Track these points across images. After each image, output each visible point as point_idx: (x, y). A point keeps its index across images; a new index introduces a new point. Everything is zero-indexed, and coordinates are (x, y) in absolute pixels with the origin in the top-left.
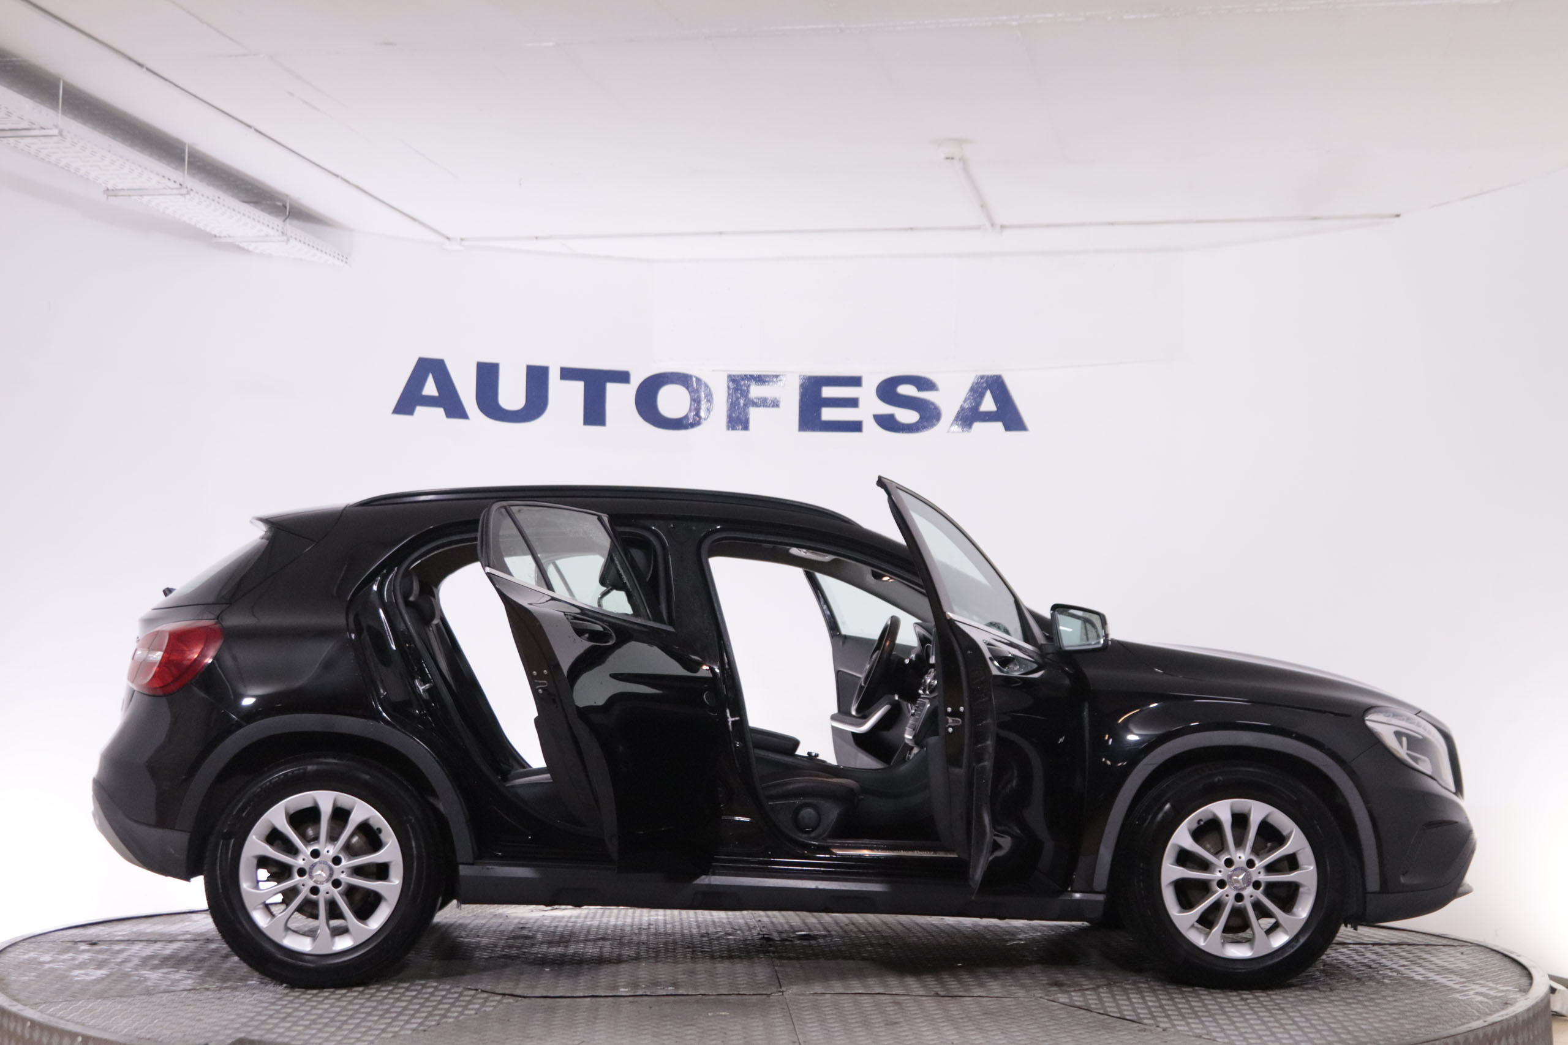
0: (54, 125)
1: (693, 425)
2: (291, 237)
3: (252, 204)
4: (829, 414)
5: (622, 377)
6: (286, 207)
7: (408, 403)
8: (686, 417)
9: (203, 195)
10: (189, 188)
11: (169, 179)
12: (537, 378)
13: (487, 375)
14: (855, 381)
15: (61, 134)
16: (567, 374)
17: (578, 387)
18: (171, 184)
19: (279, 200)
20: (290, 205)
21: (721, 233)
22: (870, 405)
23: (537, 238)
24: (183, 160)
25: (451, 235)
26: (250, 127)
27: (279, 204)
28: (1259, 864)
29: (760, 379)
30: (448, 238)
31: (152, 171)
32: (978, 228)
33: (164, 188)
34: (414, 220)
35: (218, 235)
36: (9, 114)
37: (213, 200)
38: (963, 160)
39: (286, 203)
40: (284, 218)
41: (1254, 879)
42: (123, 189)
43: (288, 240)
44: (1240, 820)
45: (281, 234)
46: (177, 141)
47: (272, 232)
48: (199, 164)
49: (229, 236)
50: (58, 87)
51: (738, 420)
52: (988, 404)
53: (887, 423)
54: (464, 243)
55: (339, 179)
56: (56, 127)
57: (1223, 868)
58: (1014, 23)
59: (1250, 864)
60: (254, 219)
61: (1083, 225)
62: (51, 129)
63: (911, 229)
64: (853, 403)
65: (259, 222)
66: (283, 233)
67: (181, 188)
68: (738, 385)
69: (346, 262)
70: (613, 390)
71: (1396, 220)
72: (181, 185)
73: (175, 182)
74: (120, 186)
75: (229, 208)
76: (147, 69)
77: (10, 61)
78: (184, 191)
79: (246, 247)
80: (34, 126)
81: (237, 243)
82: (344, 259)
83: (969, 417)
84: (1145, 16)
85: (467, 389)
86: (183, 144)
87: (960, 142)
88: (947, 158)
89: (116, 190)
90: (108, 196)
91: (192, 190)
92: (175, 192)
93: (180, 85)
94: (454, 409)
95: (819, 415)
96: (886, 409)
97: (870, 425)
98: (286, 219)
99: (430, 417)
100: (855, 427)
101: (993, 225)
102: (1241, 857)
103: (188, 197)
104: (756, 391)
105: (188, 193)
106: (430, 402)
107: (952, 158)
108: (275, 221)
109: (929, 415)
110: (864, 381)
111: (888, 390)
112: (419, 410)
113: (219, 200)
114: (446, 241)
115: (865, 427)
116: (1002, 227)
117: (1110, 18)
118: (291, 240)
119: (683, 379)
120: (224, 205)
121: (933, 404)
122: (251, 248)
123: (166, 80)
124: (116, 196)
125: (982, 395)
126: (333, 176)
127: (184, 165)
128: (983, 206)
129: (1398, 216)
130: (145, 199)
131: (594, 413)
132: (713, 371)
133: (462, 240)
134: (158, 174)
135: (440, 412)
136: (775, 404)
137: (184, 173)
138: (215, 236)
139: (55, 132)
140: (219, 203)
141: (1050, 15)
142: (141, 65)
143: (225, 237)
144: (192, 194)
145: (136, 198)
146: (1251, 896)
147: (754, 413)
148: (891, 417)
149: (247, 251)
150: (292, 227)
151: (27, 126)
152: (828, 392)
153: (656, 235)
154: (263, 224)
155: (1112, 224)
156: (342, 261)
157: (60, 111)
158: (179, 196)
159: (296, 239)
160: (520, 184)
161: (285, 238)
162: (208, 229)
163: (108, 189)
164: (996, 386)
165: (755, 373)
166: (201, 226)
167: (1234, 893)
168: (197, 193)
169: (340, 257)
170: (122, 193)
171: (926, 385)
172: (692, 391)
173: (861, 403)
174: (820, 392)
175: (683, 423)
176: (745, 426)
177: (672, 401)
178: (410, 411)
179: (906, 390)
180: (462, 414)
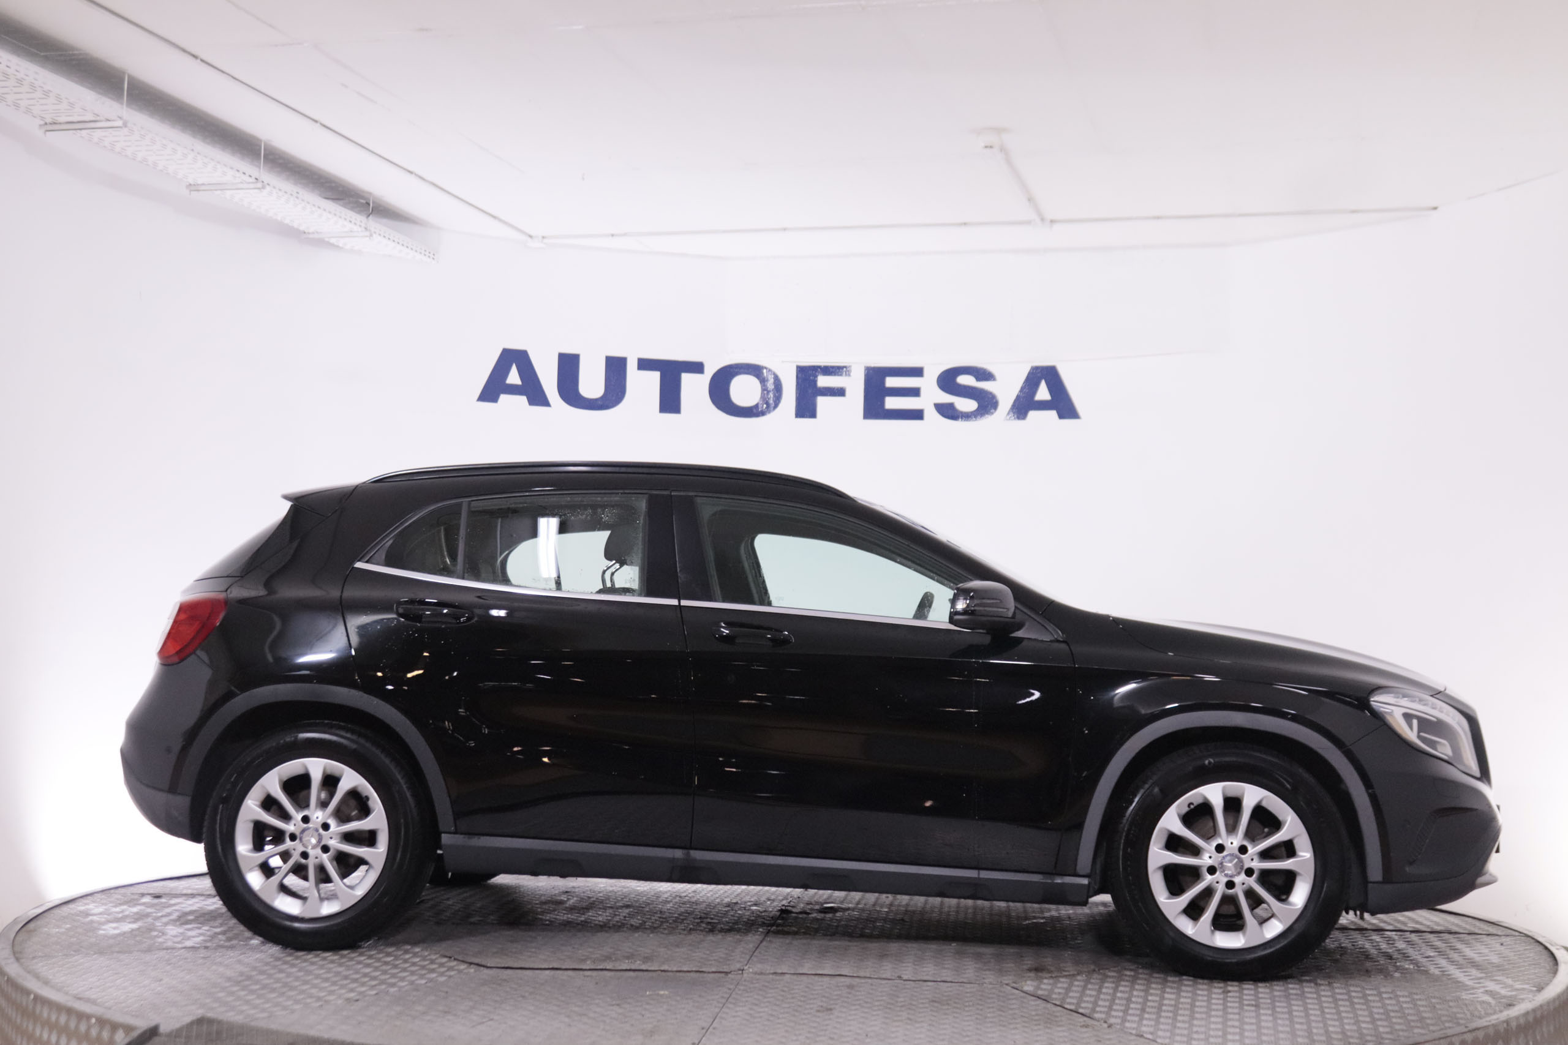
0: (119, 117)
1: (763, 413)
2: (375, 233)
3: (333, 200)
4: (892, 403)
5: (697, 368)
6: (369, 204)
7: (492, 391)
8: (757, 406)
9: (280, 190)
10: (266, 182)
11: (244, 173)
12: (616, 368)
13: (569, 365)
14: (917, 372)
15: (125, 125)
16: (645, 364)
17: (655, 377)
18: (247, 178)
19: (363, 197)
20: (373, 202)
21: (785, 229)
22: (931, 394)
23: (613, 235)
24: (260, 154)
25: (531, 233)
26: (316, 121)
27: (363, 201)
28: (1253, 850)
29: (828, 371)
30: (531, 237)
31: (225, 165)
32: (1029, 223)
33: (242, 183)
34: (495, 217)
35: (306, 231)
36: (71, 105)
37: (292, 195)
38: (1004, 150)
39: (370, 200)
40: (367, 215)
41: (1246, 866)
42: (203, 184)
43: (371, 235)
44: (1233, 805)
45: (364, 229)
46: (253, 137)
47: (356, 228)
48: (281, 161)
49: (317, 233)
50: (122, 81)
51: (806, 409)
52: (1043, 393)
53: (947, 411)
54: (545, 241)
55: (413, 175)
57: (1215, 854)
59: (1243, 850)
60: (337, 215)
61: (1134, 218)
62: (116, 120)
63: (965, 224)
64: (915, 392)
65: (340, 217)
66: (366, 228)
67: (256, 182)
68: (807, 376)
69: (433, 259)
70: (687, 379)
71: (1434, 212)
72: (256, 179)
73: (250, 176)
74: (200, 182)
75: (309, 202)
76: (202, 60)
77: (74, 55)
78: (259, 185)
79: (336, 243)
80: (98, 118)
81: (327, 239)
82: (432, 256)
83: (1023, 406)
85: (549, 378)
86: (261, 141)
87: (1000, 134)
88: (986, 147)
89: (198, 185)
90: (191, 191)
91: (268, 184)
92: (252, 186)
93: (238, 78)
94: (535, 395)
95: (883, 403)
96: (946, 398)
97: (931, 413)
98: (369, 216)
99: (513, 404)
100: (917, 415)
101: (1043, 220)
102: (1233, 842)
103: (265, 191)
104: (823, 381)
105: (263, 187)
106: (513, 390)
107: (990, 147)
108: (360, 218)
109: (987, 403)
110: (925, 372)
111: (948, 380)
112: (504, 398)
113: (297, 195)
114: (529, 239)
115: (926, 415)
116: (1052, 221)
118: (374, 235)
119: (755, 370)
120: (303, 200)
121: (991, 393)
122: (340, 244)
123: (223, 72)
124: (198, 190)
125: (1036, 386)
126: (409, 173)
127: (261, 159)
128: (1031, 199)
129: (1436, 208)
130: (228, 193)
131: (670, 401)
132: (783, 362)
133: (543, 237)
134: (232, 168)
135: (523, 399)
136: (840, 392)
137: (260, 168)
138: (305, 233)
140: (297, 198)
142: (195, 57)
143: (313, 233)
144: (268, 188)
145: (219, 192)
146: (1243, 884)
147: (822, 402)
148: (951, 406)
149: (338, 246)
150: (374, 223)
151: (94, 119)
152: (891, 382)
153: (724, 232)
154: (346, 220)
155: (1158, 218)
156: (429, 257)
157: (125, 105)
158: (256, 191)
159: (379, 235)
161: (368, 233)
162: (295, 225)
163: (190, 185)
164: (1049, 375)
165: (822, 364)
166: (287, 221)
167: (1225, 880)
168: (275, 187)
169: (427, 253)
170: (203, 188)
171: (983, 375)
172: (763, 381)
173: (922, 392)
174: (883, 382)
175: (755, 411)
176: (813, 415)
177: (745, 391)
178: (495, 399)
179: (965, 380)
180: (543, 401)
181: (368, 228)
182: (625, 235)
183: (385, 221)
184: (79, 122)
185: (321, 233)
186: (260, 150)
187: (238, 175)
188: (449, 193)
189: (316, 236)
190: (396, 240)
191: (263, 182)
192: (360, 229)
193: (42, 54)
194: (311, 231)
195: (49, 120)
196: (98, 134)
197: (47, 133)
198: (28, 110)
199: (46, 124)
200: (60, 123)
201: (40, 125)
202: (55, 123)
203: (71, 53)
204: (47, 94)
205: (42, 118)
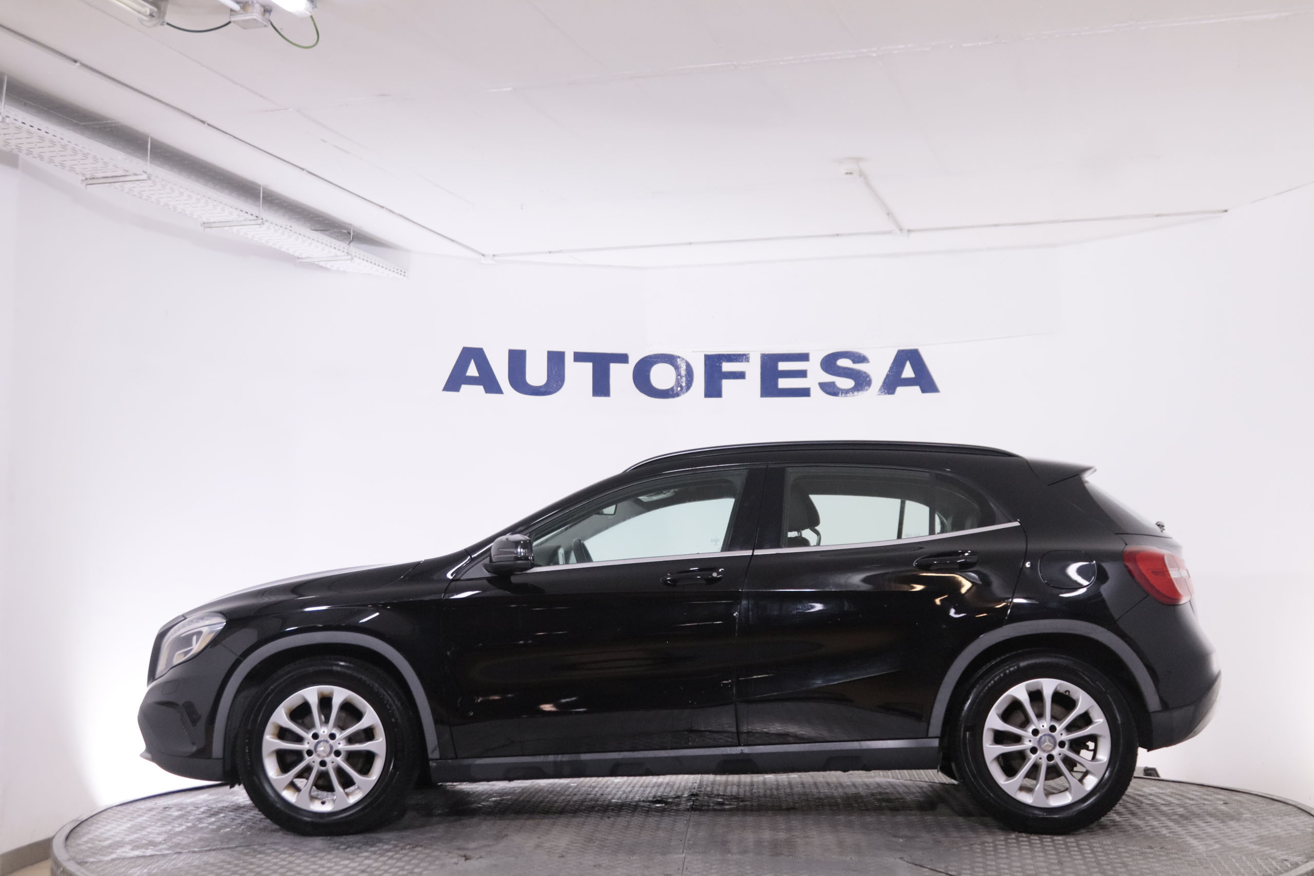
0: (144, 171)
1: (677, 395)
2: (355, 256)
3: (320, 232)
4: (783, 383)
5: (622, 358)
6: (350, 234)
7: (455, 382)
8: (672, 389)
9: (276, 225)
10: (264, 220)
11: (247, 213)
12: (556, 360)
13: (517, 359)
14: (804, 357)
15: (149, 178)
16: (580, 357)
17: (588, 367)
18: (249, 217)
19: (346, 229)
20: (354, 232)
21: (690, 244)
22: (816, 375)
23: (550, 252)
24: (260, 197)
25: (484, 253)
26: (303, 169)
27: (345, 231)
29: (731, 358)
30: (482, 255)
31: (231, 207)
32: (890, 232)
33: (245, 220)
34: (453, 241)
35: (300, 257)
37: (286, 228)
38: (862, 174)
39: (350, 230)
40: (348, 243)
42: (214, 222)
43: (352, 259)
45: (346, 254)
46: (253, 183)
47: (339, 253)
48: (273, 200)
49: (309, 257)
50: (147, 142)
51: (713, 390)
52: (908, 372)
53: (830, 389)
54: (496, 258)
55: (385, 210)
56: (145, 172)
58: (874, 55)
60: (322, 243)
61: (972, 227)
62: (142, 175)
63: (837, 235)
64: (802, 374)
66: (348, 253)
67: (257, 219)
68: (713, 363)
69: (404, 276)
70: (614, 368)
71: (1225, 213)
72: (257, 217)
73: (252, 215)
74: (212, 221)
75: (300, 234)
76: (208, 125)
77: (107, 124)
78: (259, 222)
79: (324, 266)
80: (127, 174)
81: (317, 263)
82: (403, 273)
83: (892, 383)
84: (980, 44)
85: (501, 370)
86: (260, 186)
87: (858, 160)
88: (847, 173)
89: (210, 223)
90: (205, 228)
91: (267, 221)
92: (253, 222)
93: (238, 137)
94: (492, 386)
95: (776, 384)
96: (828, 378)
97: (816, 391)
98: (350, 242)
99: (472, 393)
100: (805, 392)
101: (901, 230)
103: (264, 226)
104: (727, 367)
105: (263, 223)
106: (472, 381)
107: (851, 173)
108: (342, 245)
109: (862, 381)
110: (811, 357)
111: (829, 363)
112: (464, 387)
113: (291, 228)
114: (482, 257)
115: (812, 392)
116: (909, 231)
117: (951, 47)
118: (355, 259)
119: (670, 359)
120: (295, 233)
121: (865, 373)
122: (328, 266)
123: (226, 133)
124: (211, 227)
125: (902, 366)
126: (380, 207)
127: (260, 200)
128: (889, 214)
129: (1226, 211)
130: (235, 229)
131: (601, 387)
132: (693, 352)
133: (494, 256)
134: (237, 209)
135: (480, 388)
136: (741, 375)
137: (259, 207)
138: (299, 258)
139: (144, 177)
140: (290, 230)
141: (902, 46)
142: (203, 122)
143: (306, 258)
144: (267, 224)
145: (227, 228)
147: (726, 384)
148: (833, 384)
149: (326, 268)
150: (354, 249)
151: (124, 174)
152: (783, 366)
153: (641, 247)
154: (330, 246)
155: (996, 225)
156: (401, 274)
157: (149, 161)
158: (258, 226)
159: (360, 258)
161: (349, 257)
162: (291, 253)
163: (204, 223)
166: (284, 249)
168: (272, 223)
169: (399, 272)
170: (214, 225)
171: (859, 358)
172: (677, 368)
173: (809, 374)
174: (777, 366)
175: (671, 393)
176: (718, 394)
177: (662, 376)
178: (457, 389)
179: (843, 363)
180: (497, 389)
181: (350, 253)
182: (560, 251)
183: (364, 246)
184: (112, 177)
185: (312, 258)
186: (259, 193)
187: (241, 214)
189: (308, 260)
190: (373, 262)
191: (262, 219)
192: (343, 254)
193: (82, 124)
194: (304, 257)
195: (88, 176)
196: (128, 186)
197: (88, 186)
198: (72, 169)
199: (87, 179)
200: (98, 178)
201: (82, 180)
202: (94, 178)
203: (105, 122)
204: (86, 156)
205: (84, 175)
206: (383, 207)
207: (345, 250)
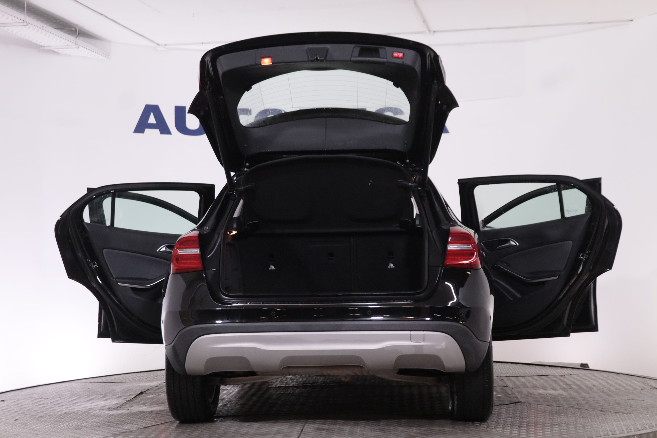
2: (80, 46)
3: (60, 30)
5: (248, 112)
6: (77, 31)
7: (141, 127)
9: (35, 26)
10: (28, 22)
11: (18, 18)
13: (181, 112)
18: (18, 20)
19: (73, 27)
20: (79, 29)
23: (203, 43)
24: (24, 8)
25: (159, 43)
27: (73, 29)
30: (158, 45)
31: (9, 14)
32: (422, 33)
33: (15, 23)
34: (141, 36)
35: (43, 46)
37: (40, 28)
39: (77, 28)
40: (75, 37)
43: (78, 47)
45: (75, 44)
47: (70, 44)
48: (32, 10)
49: (49, 46)
54: (167, 47)
60: (61, 37)
65: (63, 38)
66: (76, 44)
67: (23, 22)
69: (108, 58)
72: (23, 21)
73: (20, 19)
75: (48, 32)
78: (25, 24)
79: (57, 51)
81: (53, 50)
85: (170, 121)
91: (29, 23)
92: (21, 24)
94: (165, 130)
98: (77, 37)
99: (152, 134)
101: (429, 31)
103: (27, 27)
105: (27, 25)
106: (152, 126)
108: (72, 38)
112: (147, 131)
113: (43, 28)
114: (158, 46)
116: (434, 32)
120: (46, 31)
122: (60, 52)
127: (25, 11)
128: (424, 21)
129: (632, 20)
130: (6, 28)
133: (165, 45)
134: (12, 16)
135: (158, 131)
137: (25, 15)
138: (42, 46)
140: (43, 29)
144: (29, 25)
149: (58, 53)
150: (80, 41)
154: (66, 39)
155: (489, 29)
156: (106, 57)
158: (23, 26)
159: (82, 47)
160: (194, 17)
161: (77, 46)
162: (38, 43)
166: (34, 41)
168: (32, 25)
169: (105, 55)
171: (397, 111)
178: (142, 131)
180: (168, 132)
181: (77, 44)
185: (51, 46)
186: (25, 4)
188: (119, 24)
189: (48, 48)
190: (88, 48)
191: (27, 22)
192: (73, 44)
194: (46, 45)
206: (102, 15)
207: (74, 42)
